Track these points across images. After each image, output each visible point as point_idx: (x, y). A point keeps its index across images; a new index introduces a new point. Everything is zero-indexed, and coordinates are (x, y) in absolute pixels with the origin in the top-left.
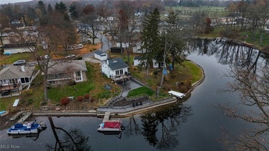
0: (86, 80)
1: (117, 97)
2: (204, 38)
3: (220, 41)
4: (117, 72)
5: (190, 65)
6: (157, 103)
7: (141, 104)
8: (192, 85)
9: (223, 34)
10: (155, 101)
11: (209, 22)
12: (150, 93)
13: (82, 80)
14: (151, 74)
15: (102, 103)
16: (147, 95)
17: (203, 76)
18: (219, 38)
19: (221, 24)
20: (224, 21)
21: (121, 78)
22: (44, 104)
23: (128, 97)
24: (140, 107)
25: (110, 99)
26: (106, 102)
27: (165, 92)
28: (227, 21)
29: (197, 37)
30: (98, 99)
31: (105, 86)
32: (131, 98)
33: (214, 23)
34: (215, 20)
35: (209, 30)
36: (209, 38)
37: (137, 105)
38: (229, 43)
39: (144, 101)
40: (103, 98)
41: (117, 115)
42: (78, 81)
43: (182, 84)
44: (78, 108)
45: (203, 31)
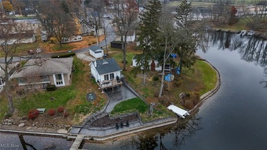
0: (68, 84)
1: (98, 112)
2: (227, 30)
3: (246, 35)
4: (106, 77)
5: (204, 66)
6: (149, 124)
7: (128, 125)
8: (202, 97)
9: (251, 26)
10: (147, 122)
11: (234, 11)
12: (143, 108)
13: (64, 84)
14: (151, 80)
15: (78, 120)
16: (137, 111)
17: (218, 83)
18: (245, 31)
19: (248, 14)
20: (252, 10)
21: (110, 85)
22: (8, 116)
23: (112, 113)
24: (125, 129)
25: (88, 115)
26: (83, 118)
27: (163, 108)
28: (256, 11)
29: (217, 29)
30: (74, 113)
31: (88, 95)
32: (116, 116)
33: (240, 12)
34: (241, 10)
35: (233, 21)
36: (232, 30)
37: (122, 126)
38: (257, 37)
39: (131, 119)
40: (80, 112)
41: (92, 139)
42: (59, 85)
43: (188, 96)
44: (46, 125)
45: (227, 21)
